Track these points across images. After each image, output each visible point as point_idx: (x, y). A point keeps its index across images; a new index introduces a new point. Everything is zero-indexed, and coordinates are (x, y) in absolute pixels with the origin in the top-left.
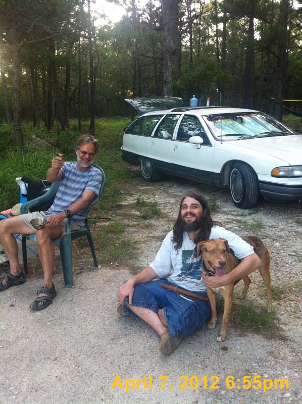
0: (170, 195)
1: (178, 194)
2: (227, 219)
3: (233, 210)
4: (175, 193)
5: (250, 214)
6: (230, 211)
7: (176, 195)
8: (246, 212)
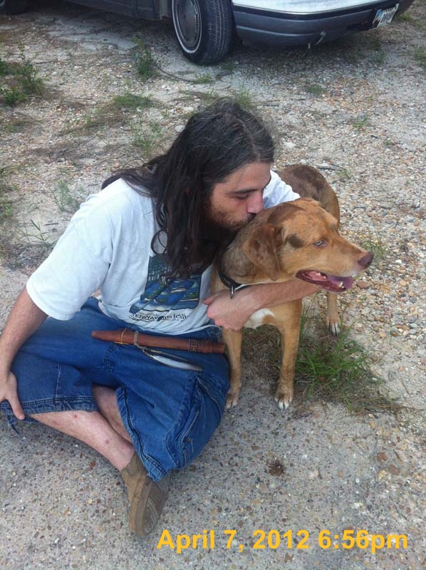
0: (54, 43)
1: (68, 39)
2: (180, 92)
3: (184, 69)
4: (64, 38)
5: (219, 77)
6: (180, 73)
7: (66, 42)
8: (211, 72)
